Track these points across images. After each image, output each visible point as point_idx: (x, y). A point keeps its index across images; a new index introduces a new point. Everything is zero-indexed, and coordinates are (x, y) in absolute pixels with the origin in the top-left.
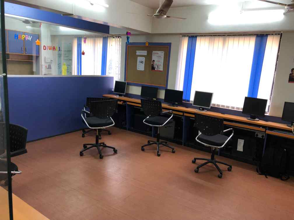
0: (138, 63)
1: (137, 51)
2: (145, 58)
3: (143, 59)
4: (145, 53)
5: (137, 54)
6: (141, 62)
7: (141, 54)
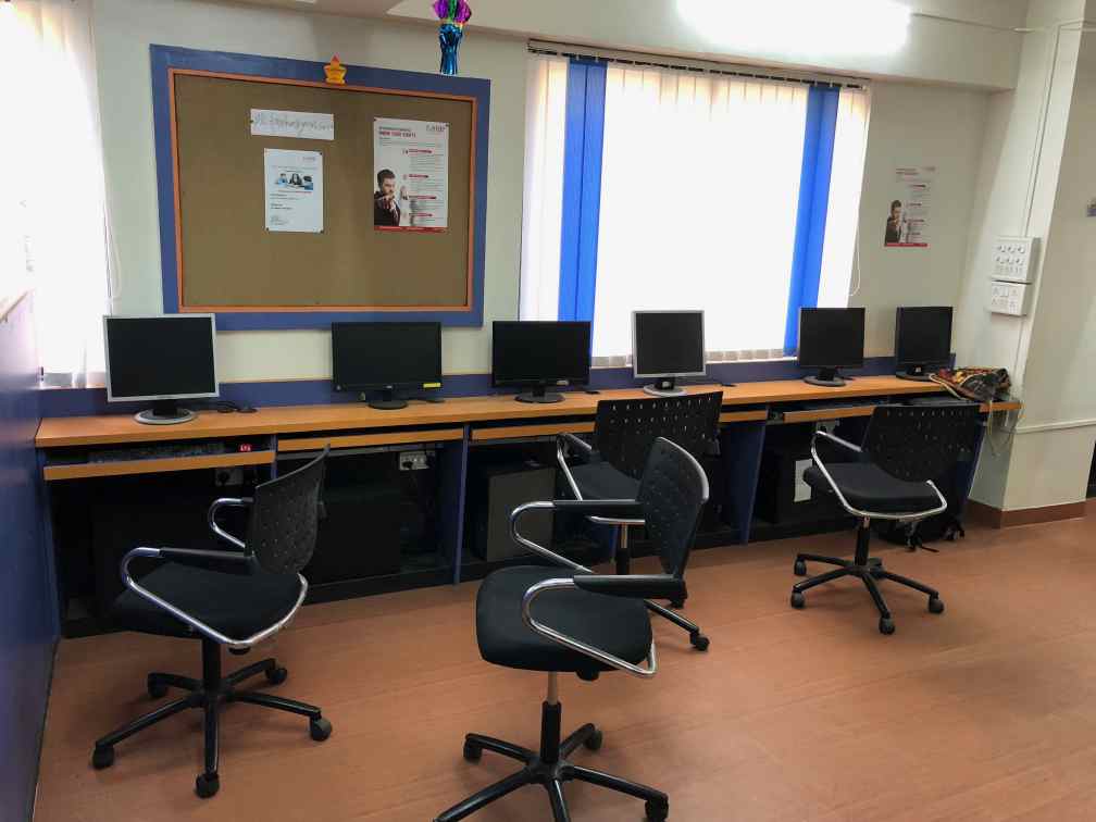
0: (270, 187)
1: (254, 113)
2: (321, 158)
3: (312, 165)
4: (321, 126)
5: (258, 129)
6: (297, 182)
7: (291, 132)
